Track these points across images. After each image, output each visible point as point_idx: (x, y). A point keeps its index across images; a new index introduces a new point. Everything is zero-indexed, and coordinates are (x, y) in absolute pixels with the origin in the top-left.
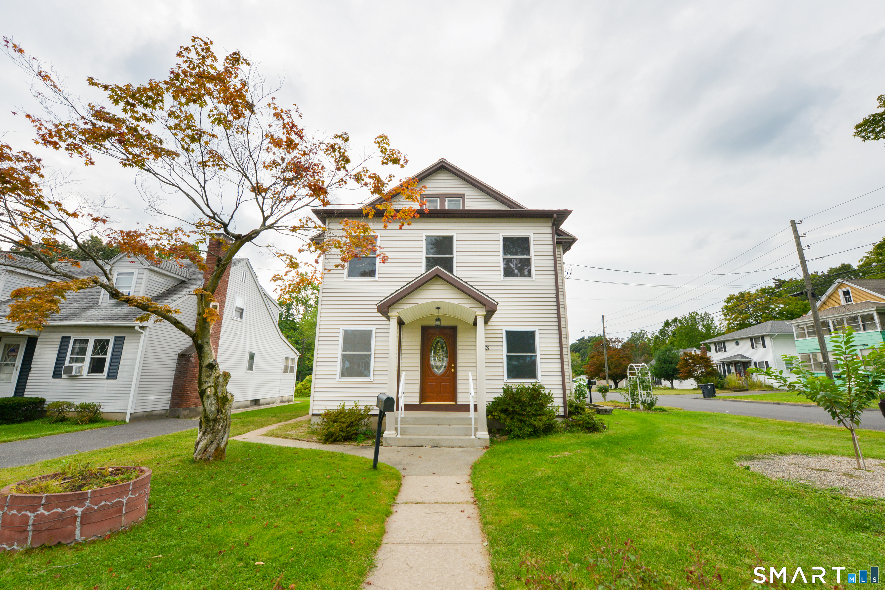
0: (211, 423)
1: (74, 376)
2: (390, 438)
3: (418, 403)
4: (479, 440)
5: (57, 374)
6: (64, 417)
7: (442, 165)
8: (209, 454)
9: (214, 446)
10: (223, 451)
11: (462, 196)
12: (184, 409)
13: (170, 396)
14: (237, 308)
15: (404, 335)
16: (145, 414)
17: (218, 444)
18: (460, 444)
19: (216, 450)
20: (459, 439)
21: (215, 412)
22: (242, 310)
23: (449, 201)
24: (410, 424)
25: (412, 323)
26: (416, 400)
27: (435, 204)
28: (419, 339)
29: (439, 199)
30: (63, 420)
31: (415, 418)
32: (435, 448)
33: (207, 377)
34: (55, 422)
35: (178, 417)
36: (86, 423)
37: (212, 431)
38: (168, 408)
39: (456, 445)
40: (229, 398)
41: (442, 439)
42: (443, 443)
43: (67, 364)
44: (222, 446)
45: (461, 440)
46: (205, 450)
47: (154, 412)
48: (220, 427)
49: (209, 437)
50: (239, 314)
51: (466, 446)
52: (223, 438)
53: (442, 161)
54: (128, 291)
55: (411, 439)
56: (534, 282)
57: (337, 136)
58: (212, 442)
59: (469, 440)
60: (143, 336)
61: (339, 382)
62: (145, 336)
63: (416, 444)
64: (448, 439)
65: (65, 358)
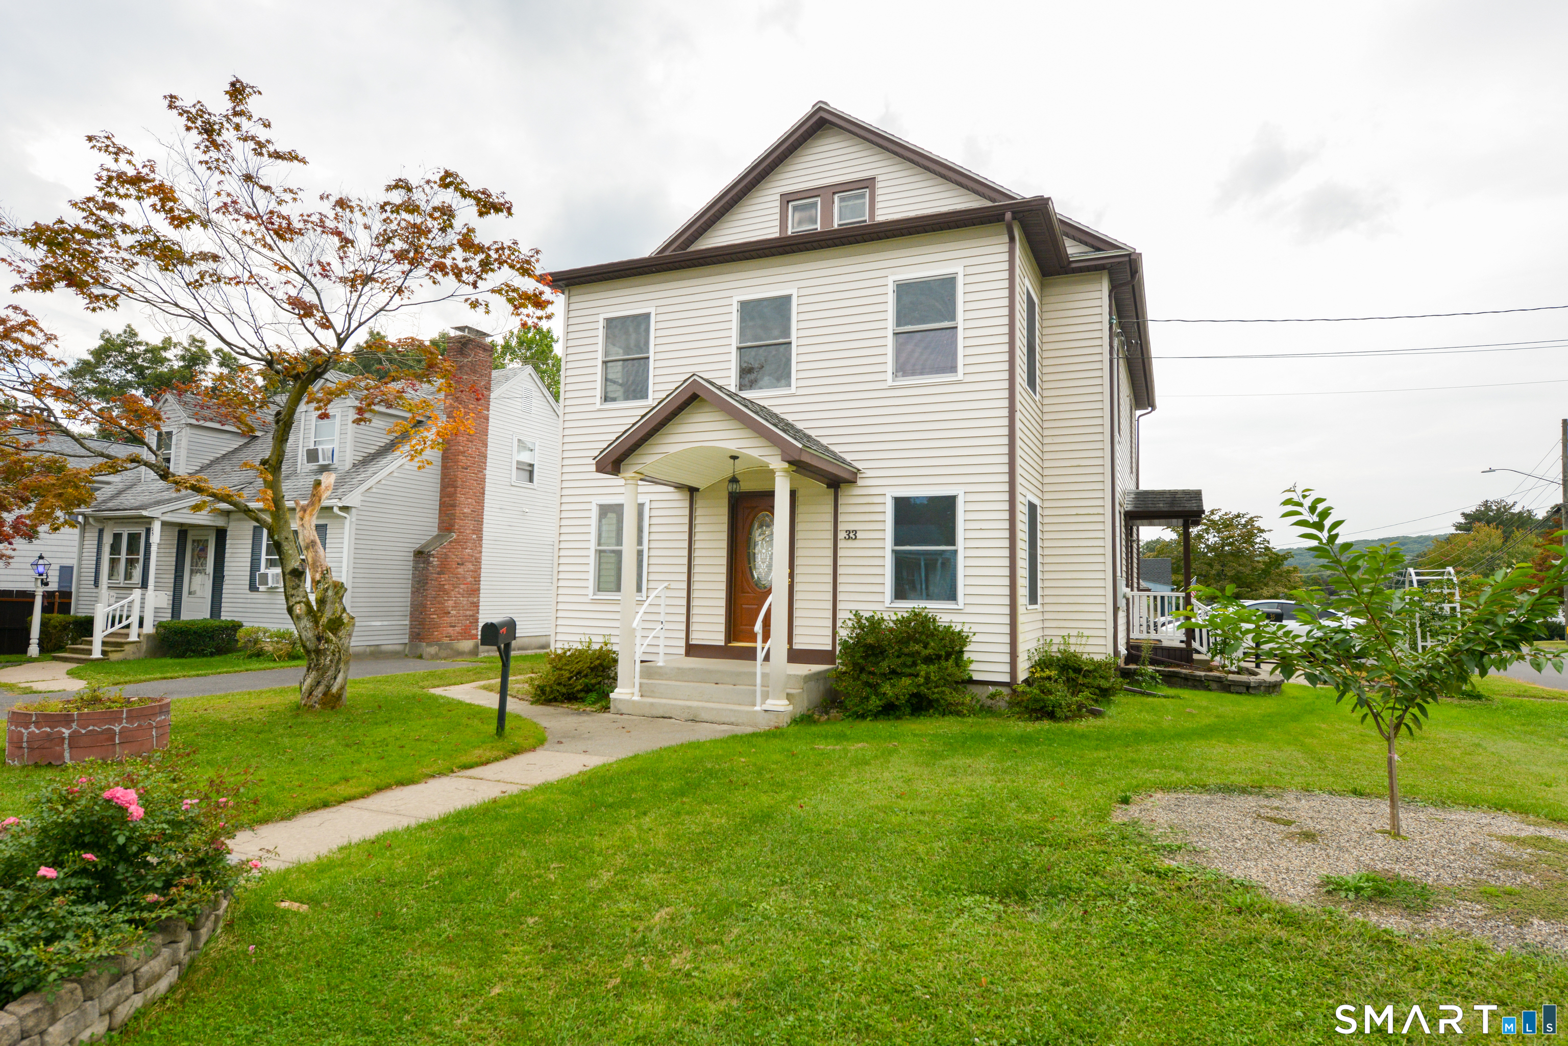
0: (313, 656)
1: (272, 588)
2: (620, 700)
3: (722, 643)
4: (766, 714)
5: (253, 588)
6: (262, 649)
7: (821, 118)
8: (315, 699)
9: (321, 689)
10: (339, 696)
11: (868, 184)
12: (429, 644)
13: (407, 622)
14: (518, 462)
15: (699, 512)
16: (368, 649)
17: (329, 687)
18: (733, 720)
19: (325, 694)
20: (731, 710)
21: (314, 639)
22: (532, 465)
23: (842, 200)
24: (669, 679)
25: (712, 488)
26: (718, 639)
27: (813, 211)
28: (725, 519)
29: (819, 199)
30: (259, 654)
31: (679, 669)
32: (689, 723)
33: (294, 589)
34: (250, 657)
35: (421, 657)
36: (284, 660)
37: (317, 667)
38: (407, 641)
39: (727, 720)
40: (345, 621)
41: (703, 708)
42: (704, 716)
43: (263, 570)
44: (334, 690)
45: (735, 711)
46: (310, 694)
47: (383, 648)
48: (328, 662)
49: (313, 674)
50: (527, 474)
51: (743, 724)
52: (335, 678)
53: (820, 109)
54: (331, 447)
55: (652, 704)
56: (960, 382)
57: (389, 188)
58: (318, 683)
59: (748, 712)
60: (347, 522)
61: (594, 601)
62: (351, 522)
63: (661, 713)
64: (712, 709)
65: (260, 559)
